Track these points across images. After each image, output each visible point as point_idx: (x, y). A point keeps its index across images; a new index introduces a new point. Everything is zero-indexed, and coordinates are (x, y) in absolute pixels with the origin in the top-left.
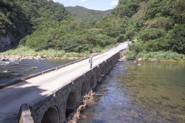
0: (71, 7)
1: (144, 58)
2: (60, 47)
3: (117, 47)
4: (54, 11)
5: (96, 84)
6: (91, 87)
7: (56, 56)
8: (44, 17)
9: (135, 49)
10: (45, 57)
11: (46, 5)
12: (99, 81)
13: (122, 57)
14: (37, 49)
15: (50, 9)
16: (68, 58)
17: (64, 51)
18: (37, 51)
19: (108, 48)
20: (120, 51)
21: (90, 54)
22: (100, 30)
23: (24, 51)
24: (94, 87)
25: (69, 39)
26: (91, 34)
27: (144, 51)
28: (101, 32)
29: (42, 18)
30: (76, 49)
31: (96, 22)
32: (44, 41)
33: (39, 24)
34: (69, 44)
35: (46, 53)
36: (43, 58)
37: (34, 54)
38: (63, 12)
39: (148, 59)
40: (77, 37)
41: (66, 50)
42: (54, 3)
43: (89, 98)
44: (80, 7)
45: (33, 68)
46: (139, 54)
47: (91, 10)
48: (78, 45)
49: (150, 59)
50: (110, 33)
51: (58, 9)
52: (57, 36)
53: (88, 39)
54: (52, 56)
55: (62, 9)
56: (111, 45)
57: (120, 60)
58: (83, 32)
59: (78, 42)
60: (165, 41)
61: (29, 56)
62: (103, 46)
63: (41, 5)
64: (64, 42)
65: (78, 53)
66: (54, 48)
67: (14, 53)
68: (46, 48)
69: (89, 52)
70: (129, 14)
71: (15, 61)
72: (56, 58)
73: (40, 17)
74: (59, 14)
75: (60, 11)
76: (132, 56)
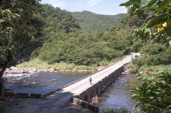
0: (78, 12)
1: (145, 72)
2: (71, 61)
3: (122, 61)
4: (60, 19)
5: (100, 92)
6: (96, 94)
7: (67, 69)
8: (52, 26)
9: (137, 63)
10: (58, 70)
11: (53, 13)
12: (103, 90)
13: (126, 70)
14: (50, 62)
15: (57, 17)
16: (78, 70)
17: (74, 65)
18: (50, 64)
19: (114, 62)
20: (124, 65)
21: (98, 67)
22: (107, 43)
23: (39, 63)
24: (99, 94)
25: (79, 53)
26: (98, 48)
27: (146, 65)
28: (108, 45)
29: (50, 28)
30: (85, 62)
31: (104, 33)
32: (56, 55)
33: (47, 34)
34: (79, 57)
35: (58, 65)
36: (56, 70)
37: (48, 67)
38: (70, 20)
39: (148, 72)
40: (86, 51)
41: (76, 63)
42: (61, 11)
43: (95, 100)
44: (87, 12)
45: (52, 80)
46: (141, 68)
47: (100, 15)
48: (87, 59)
49: (150, 72)
50: (117, 46)
51: (65, 17)
52: (68, 50)
53: (95, 53)
54: (64, 68)
55: (68, 17)
56: (117, 58)
57: (123, 73)
58: (91, 46)
59: (87, 56)
60: (165, 56)
61: (44, 69)
62: (109, 59)
63: (48, 13)
64: (74, 56)
65: (86, 66)
66: (65, 62)
67: (30, 66)
68: (58, 62)
69: (96, 65)
70: (138, 23)
71: (34, 73)
72: (67, 70)
73: (48, 26)
74: (66, 22)
75: (67, 19)
76: (135, 69)
